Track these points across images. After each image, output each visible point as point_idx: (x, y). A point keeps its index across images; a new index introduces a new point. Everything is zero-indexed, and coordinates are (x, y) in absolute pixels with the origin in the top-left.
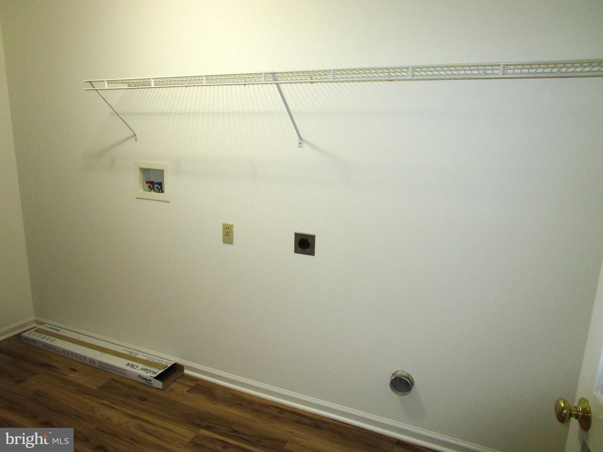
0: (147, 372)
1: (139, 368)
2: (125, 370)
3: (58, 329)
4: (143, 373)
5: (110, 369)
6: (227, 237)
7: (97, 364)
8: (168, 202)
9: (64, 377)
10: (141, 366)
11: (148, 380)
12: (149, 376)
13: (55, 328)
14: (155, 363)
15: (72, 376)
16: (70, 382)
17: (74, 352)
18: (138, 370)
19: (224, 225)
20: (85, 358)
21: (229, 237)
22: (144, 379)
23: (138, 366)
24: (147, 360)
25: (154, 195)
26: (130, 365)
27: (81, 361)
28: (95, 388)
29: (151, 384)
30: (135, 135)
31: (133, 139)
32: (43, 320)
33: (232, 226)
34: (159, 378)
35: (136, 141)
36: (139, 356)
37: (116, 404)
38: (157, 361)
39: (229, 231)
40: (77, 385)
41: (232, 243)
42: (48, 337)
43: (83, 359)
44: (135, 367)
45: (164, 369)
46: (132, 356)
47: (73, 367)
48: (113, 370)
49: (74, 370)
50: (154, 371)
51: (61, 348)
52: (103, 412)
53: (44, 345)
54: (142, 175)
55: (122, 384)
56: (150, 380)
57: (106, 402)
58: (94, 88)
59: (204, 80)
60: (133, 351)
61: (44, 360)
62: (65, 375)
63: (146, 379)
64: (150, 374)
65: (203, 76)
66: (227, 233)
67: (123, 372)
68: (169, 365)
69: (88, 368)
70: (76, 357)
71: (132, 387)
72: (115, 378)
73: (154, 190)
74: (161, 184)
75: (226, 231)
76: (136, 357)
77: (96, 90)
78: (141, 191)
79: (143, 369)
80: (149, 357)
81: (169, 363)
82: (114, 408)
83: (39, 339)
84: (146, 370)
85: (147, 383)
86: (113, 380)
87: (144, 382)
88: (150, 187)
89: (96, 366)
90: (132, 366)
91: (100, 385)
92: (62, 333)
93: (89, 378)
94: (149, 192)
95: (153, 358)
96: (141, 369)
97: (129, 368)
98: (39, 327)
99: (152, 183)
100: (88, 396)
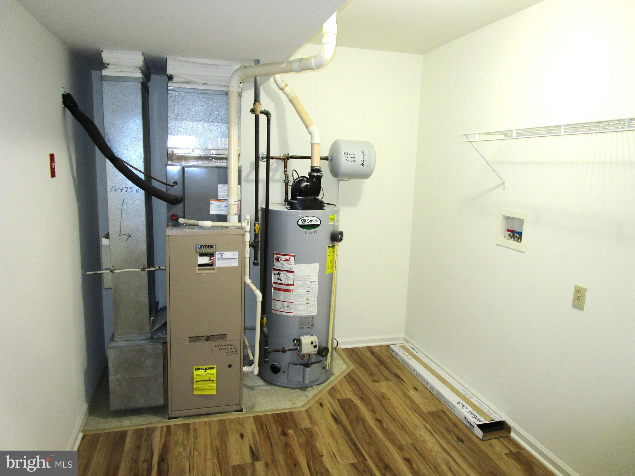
0: (473, 417)
1: (468, 410)
2: (455, 407)
3: (417, 350)
4: (469, 417)
5: (444, 401)
6: (577, 301)
7: (435, 390)
8: (524, 253)
9: (406, 391)
10: (470, 409)
11: (471, 425)
12: (473, 421)
13: (416, 349)
14: (484, 412)
15: (412, 393)
16: (409, 398)
17: (421, 375)
18: (466, 411)
19: (576, 287)
20: (427, 383)
21: (579, 302)
22: (468, 422)
23: (467, 408)
24: (478, 406)
25: (512, 243)
26: (461, 404)
27: (424, 384)
28: (425, 411)
29: (473, 430)
30: (504, 183)
31: (502, 187)
32: (410, 340)
33: (585, 290)
34: (481, 427)
35: (504, 189)
36: (471, 399)
37: (436, 432)
38: (487, 411)
39: (580, 295)
40: (413, 402)
41: (581, 309)
42: (407, 354)
43: (426, 383)
44: (464, 408)
45: (489, 421)
46: (466, 397)
47: (417, 387)
48: (446, 403)
49: (416, 389)
50: (479, 419)
51: (413, 367)
52: (423, 434)
53: (402, 359)
54: (505, 222)
55: (449, 418)
56: (473, 426)
57: (428, 426)
58: (469, 140)
59: (562, 129)
60: (468, 392)
61: (398, 372)
62: (408, 390)
63: (470, 424)
64: (476, 420)
65: (561, 125)
66: (578, 297)
67: (453, 407)
68: (497, 420)
69: (428, 392)
70: (422, 379)
71: (456, 425)
72: (445, 410)
73: (514, 239)
74: (520, 234)
75: (578, 294)
76: (469, 400)
77: (470, 142)
78: (502, 238)
79: (470, 412)
80: (481, 405)
81: (498, 418)
82: (432, 434)
83: (400, 354)
84: (473, 415)
85: (470, 427)
86: (443, 411)
87: (468, 425)
88: (510, 235)
89: (434, 393)
90: (462, 406)
91: (430, 410)
92: (419, 355)
93: (425, 402)
94: (508, 241)
95: (484, 407)
96: (469, 412)
97: (458, 406)
98: (405, 344)
99: (512, 231)
100: (417, 415)
